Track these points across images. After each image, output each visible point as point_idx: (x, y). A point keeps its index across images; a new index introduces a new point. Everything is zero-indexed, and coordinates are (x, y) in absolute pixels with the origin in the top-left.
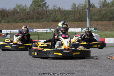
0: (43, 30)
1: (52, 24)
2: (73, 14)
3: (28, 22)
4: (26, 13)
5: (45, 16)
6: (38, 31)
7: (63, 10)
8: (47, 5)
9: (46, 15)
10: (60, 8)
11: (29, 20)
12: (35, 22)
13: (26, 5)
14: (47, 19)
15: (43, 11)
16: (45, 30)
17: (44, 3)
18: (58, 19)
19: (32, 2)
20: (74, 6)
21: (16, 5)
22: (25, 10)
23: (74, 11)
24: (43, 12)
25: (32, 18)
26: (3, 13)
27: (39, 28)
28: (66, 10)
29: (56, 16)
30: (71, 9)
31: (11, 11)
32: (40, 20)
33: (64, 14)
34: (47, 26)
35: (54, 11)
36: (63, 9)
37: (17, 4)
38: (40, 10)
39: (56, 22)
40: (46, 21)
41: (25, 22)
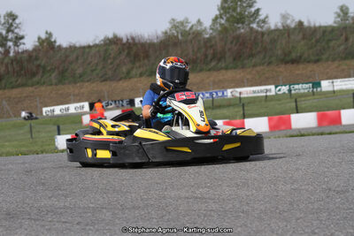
0: (254, 92)
1: (281, 69)
2: (343, 37)
3: (209, 70)
4: (202, 42)
5: (258, 49)
6: (240, 93)
7: (310, 28)
8: (262, 16)
9: (260, 45)
10: (301, 23)
11: (213, 64)
12: (231, 68)
13: (199, 21)
14: (265, 57)
15: (254, 35)
16: (262, 91)
17: (253, 10)
18: (298, 54)
19: (219, 10)
20: (342, 14)
21: (171, 23)
22: (198, 34)
23: (345, 28)
24: (253, 38)
25: (218, 57)
26: (134, 49)
27: (244, 86)
28: (320, 27)
29: (293, 47)
30: (335, 22)
31: (155, 41)
32: (246, 61)
33: (313, 41)
34: (267, 78)
35: (285, 32)
36: (312, 25)
37: (173, 20)
38: (242, 31)
39: (293, 63)
40: (263, 64)
41: (201, 70)
